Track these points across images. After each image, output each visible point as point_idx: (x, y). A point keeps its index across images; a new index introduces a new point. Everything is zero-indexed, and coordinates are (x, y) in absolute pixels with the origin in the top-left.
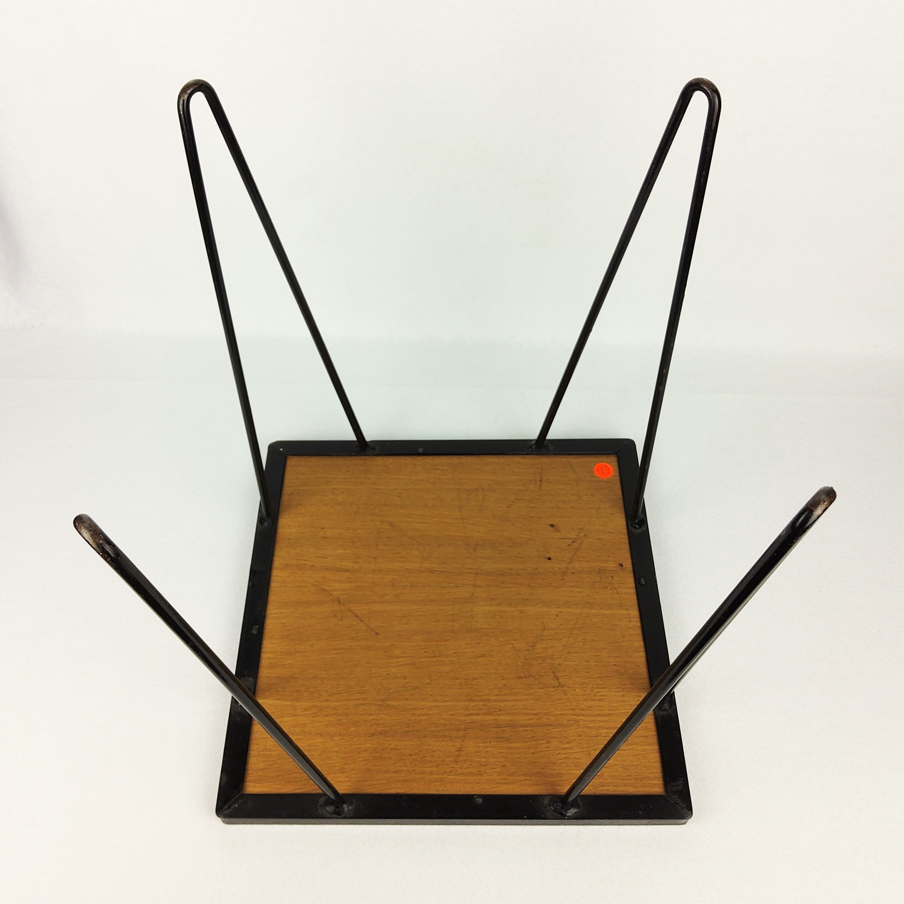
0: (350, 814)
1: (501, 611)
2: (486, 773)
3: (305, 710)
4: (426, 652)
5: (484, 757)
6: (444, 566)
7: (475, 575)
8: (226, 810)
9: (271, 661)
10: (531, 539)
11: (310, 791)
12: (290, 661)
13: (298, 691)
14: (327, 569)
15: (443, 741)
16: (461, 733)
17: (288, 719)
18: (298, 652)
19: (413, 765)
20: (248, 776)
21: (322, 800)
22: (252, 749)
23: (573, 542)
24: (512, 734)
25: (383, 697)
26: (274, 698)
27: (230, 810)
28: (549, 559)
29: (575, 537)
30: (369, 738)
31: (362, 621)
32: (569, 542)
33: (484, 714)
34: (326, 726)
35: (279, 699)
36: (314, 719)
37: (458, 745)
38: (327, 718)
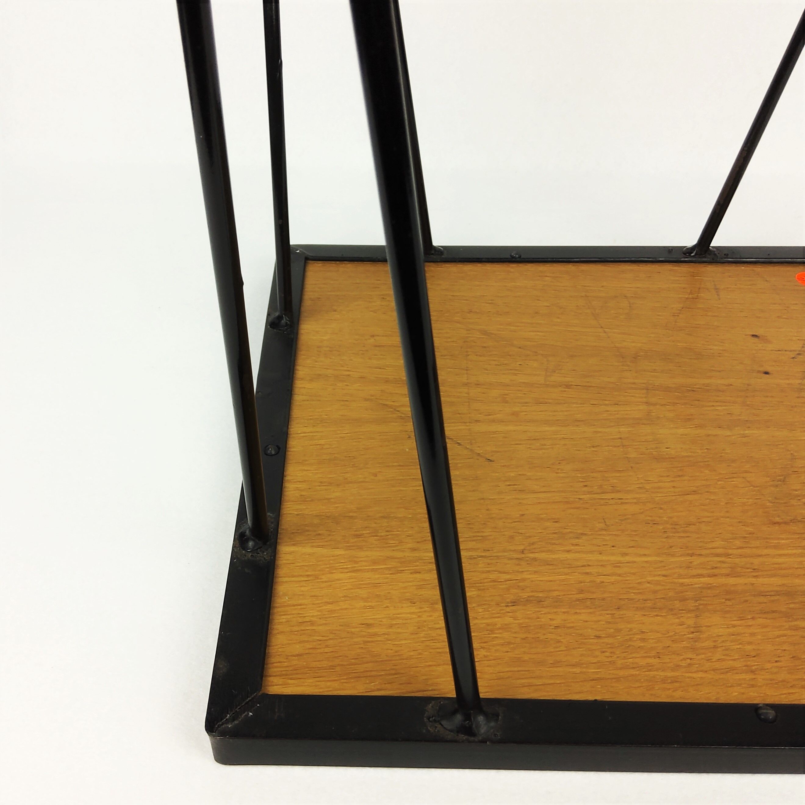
0: (495, 735)
1: (709, 436)
2: (763, 669)
3: (375, 562)
4: (586, 486)
5: (750, 643)
6: (588, 380)
7: (645, 391)
8: (227, 721)
9: (303, 493)
10: (725, 350)
11: (403, 693)
12: (338, 494)
13: (358, 536)
14: (387, 381)
15: (657, 615)
16: (691, 604)
17: (342, 576)
18: (351, 482)
19: (607, 654)
20: (270, 666)
21: (432, 707)
22: (276, 621)
23: (799, 354)
24: (792, 606)
25: (522, 547)
26: (314, 544)
27: (236, 722)
28: (766, 373)
29: (799, 349)
30: (508, 609)
31: (459, 444)
32: (792, 355)
33: (727, 575)
34: (420, 587)
35: (322, 546)
36: (394, 576)
37: (691, 622)
38: (418, 576)
